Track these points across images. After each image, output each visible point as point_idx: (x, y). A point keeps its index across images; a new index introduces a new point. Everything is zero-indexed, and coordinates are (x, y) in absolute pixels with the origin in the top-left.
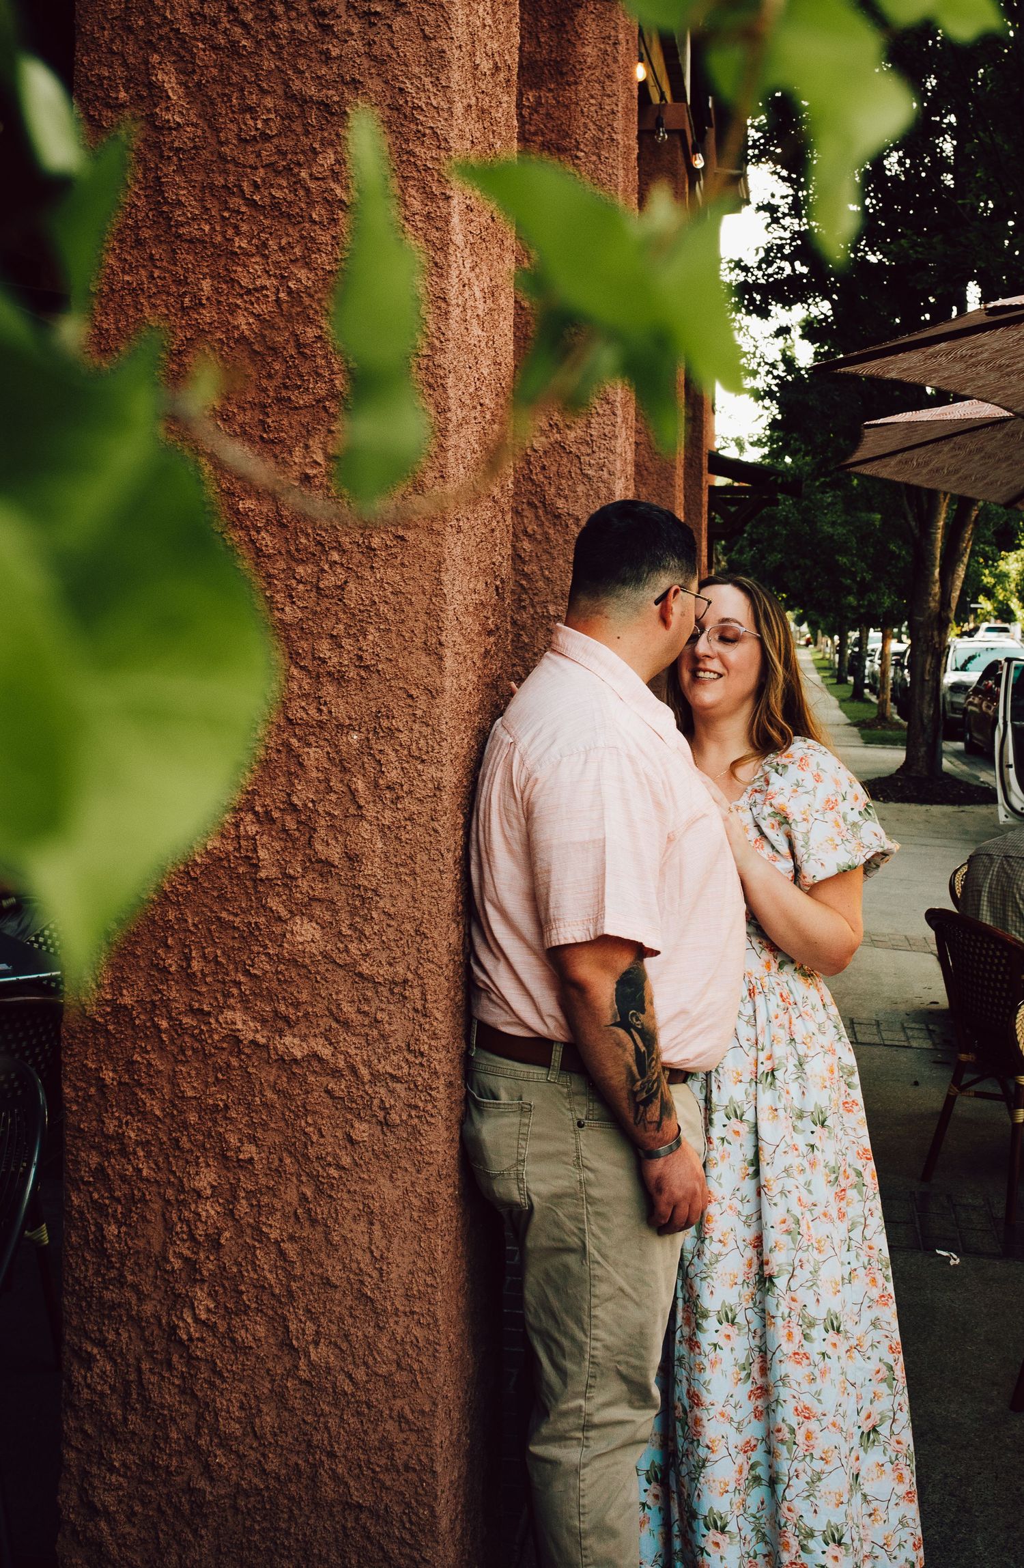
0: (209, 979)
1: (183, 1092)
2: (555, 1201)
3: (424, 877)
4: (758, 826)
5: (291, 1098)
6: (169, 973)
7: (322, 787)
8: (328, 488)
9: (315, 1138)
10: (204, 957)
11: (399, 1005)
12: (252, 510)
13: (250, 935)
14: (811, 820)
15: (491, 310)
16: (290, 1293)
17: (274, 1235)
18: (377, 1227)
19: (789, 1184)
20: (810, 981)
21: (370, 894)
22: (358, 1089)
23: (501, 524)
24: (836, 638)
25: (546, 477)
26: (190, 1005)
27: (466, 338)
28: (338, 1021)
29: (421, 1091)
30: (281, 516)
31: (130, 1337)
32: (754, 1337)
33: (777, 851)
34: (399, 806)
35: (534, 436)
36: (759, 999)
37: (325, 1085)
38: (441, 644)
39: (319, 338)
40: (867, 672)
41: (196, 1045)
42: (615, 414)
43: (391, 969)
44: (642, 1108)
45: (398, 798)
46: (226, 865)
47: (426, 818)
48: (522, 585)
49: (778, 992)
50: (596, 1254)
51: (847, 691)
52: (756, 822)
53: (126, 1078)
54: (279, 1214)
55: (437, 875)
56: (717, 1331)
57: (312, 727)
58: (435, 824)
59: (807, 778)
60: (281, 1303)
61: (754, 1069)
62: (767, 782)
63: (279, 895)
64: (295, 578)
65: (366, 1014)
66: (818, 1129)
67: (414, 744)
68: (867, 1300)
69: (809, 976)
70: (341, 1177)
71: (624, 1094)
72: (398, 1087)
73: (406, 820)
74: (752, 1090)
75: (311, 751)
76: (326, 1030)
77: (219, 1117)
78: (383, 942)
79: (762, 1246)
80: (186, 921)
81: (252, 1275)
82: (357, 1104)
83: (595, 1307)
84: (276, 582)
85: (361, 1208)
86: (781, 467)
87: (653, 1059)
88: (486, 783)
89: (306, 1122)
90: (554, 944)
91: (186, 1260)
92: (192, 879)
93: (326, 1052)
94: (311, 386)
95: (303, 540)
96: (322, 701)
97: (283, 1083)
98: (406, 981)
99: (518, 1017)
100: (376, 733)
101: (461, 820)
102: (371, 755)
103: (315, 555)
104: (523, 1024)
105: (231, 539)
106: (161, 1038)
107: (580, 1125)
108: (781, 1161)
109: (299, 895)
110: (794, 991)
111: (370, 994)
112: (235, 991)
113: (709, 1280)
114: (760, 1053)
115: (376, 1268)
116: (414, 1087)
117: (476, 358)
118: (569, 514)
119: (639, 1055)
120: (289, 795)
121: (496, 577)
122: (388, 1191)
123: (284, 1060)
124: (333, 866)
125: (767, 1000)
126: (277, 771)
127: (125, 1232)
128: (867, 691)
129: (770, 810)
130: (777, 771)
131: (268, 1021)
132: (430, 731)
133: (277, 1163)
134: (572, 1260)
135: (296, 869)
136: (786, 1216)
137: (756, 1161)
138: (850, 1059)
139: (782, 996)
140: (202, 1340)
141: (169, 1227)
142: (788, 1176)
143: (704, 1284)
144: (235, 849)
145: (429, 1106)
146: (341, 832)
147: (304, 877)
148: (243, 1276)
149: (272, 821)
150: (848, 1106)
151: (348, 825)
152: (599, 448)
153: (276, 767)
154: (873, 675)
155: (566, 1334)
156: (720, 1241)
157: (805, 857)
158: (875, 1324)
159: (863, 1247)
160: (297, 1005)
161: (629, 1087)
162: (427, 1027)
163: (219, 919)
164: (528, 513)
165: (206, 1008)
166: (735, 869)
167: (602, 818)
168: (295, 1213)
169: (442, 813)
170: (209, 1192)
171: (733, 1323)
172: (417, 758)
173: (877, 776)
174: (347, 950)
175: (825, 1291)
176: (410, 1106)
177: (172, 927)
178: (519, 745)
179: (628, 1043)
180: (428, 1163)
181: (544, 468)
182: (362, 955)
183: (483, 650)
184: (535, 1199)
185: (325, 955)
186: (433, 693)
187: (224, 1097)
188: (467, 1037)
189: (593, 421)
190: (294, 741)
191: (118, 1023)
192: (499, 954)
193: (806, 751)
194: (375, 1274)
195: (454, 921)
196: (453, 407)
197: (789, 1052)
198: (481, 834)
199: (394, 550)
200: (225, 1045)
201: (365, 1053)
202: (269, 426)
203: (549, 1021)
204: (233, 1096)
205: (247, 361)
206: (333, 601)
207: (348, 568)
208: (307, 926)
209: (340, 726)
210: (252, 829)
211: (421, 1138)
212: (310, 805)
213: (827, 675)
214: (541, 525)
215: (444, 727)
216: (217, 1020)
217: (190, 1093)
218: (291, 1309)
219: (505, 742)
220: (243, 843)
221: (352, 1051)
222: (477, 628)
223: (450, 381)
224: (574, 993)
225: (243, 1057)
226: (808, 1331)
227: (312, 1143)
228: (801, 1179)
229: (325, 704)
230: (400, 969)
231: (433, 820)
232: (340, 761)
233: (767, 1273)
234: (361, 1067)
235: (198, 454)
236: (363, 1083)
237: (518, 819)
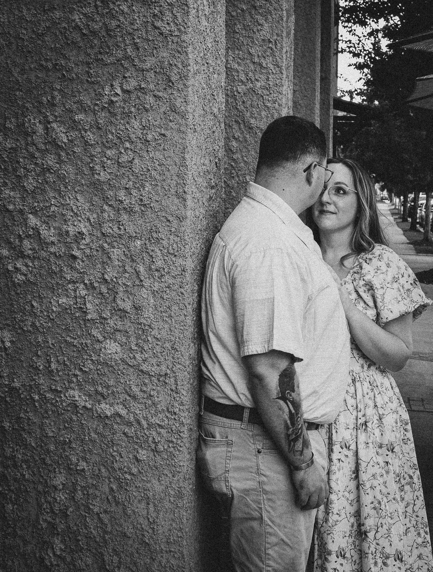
0: (60, 373)
1: (47, 434)
2: (246, 493)
3: (176, 318)
4: (357, 291)
5: (105, 437)
6: (39, 370)
7: (121, 270)
8: (124, 108)
9: (118, 459)
10: (58, 361)
11: (162, 387)
12: (82, 120)
13: (83, 349)
14: (385, 288)
15: (212, 12)
16: (105, 541)
17: (96, 510)
18: (151, 505)
19: (375, 483)
20: (384, 375)
21: (147, 327)
22: (141, 432)
23: (218, 129)
24: (402, 197)
25: (244, 107)
26: (50, 387)
27: (198, 27)
28: (130, 396)
29: (175, 433)
30: (98, 123)
31: (19, 563)
32: (354, 564)
33: (368, 305)
34: (163, 280)
35: (238, 85)
36: (358, 384)
37: (123, 430)
38: (185, 192)
39: (119, 26)
40: (418, 215)
41: (54, 408)
42: (282, 73)
43: (158, 368)
44: (292, 443)
45: (162, 276)
46: (69, 312)
47: (177, 286)
48: (232, 165)
49: (368, 380)
50: (268, 520)
51: (407, 226)
52: (356, 289)
53: (16, 427)
54: (98, 499)
55: (183, 317)
56: (336, 562)
57: (115, 237)
58: (182, 290)
59: (382, 265)
60: (100, 546)
61: (355, 422)
62: (361, 268)
63: (98, 328)
64: (106, 157)
65: (144, 392)
66: (390, 453)
67: (171, 247)
68: (415, 544)
69: (384, 372)
70: (132, 479)
71: (283, 436)
72: (162, 431)
73: (166, 287)
74: (354, 433)
75: (115, 250)
76: (123, 401)
77: (66, 447)
78: (154, 353)
79: (360, 516)
80: (48, 342)
81: (84, 530)
82: (140, 440)
83: (269, 549)
84: (95, 159)
85: (143, 495)
86: (373, 106)
87: (299, 417)
88: (210, 267)
89: (113, 450)
90: (246, 355)
91: (49, 523)
92: (51, 319)
93: (123, 412)
94: (114, 52)
95: (110, 136)
96: (121, 223)
97: (101, 428)
98: (166, 374)
99: (225, 394)
100: (150, 241)
101: (196, 288)
102: (148, 252)
103: (116, 144)
104: (228, 398)
105: (71, 136)
106: (34, 404)
107: (259, 452)
108: (371, 471)
109: (108, 328)
110: (376, 379)
111: (147, 381)
112: (74, 380)
113: (331, 535)
114: (359, 413)
115: (150, 528)
116: (171, 431)
117: (204, 38)
118: (257, 127)
119: (291, 415)
120: (103, 274)
121: (216, 157)
122: (157, 487)
123: (101, 417)
124: (127, 312)
125: (362, 385)
126: (96, 261)
127: (16, 509)
128: (418, 226)
129: (364, 282)
130: (366, 262)
131: (92, 396)
132: (179, 239)
133: (97, 472)
134: (255, 524)
135: (107, 314)
136: (373, 500)
137: (357, 471)
138: (406, 416)
139: (370, 383)
140: (58, 565)
141: (40, 506)
142: (375, 478)
143: (329, 537)
144: (74, 303)
145: (179, 441)
146: (131, 294)
147: (111, 318)
148: (80, 532)
149: (94, 288)
150: (405, 441)
151: (135, 290)
152: (274, 91)
153: (96, 259)
154: (421, 217)
155: (252, 563)
156: (337, 514)
157: (382, 308)
158: (420, 557)
159: (413, 516)
160: (108, 387)
161: (286, 432)
162: (178, 399)
163: (66, 341)
164: (235, 126)
165: (59, 389)
166: (344, 316)
167: (273, 286)
168: (108, 498)
169: (186, 284)
170: (61, 487)
171: (344, 557)
172: (172, 254)
173: (423, 270)
174: (134, 358)
175: (395, 539)
176: (168, 441)
177: (40, 345)
178: (228, 247)
179: (285, 408)
180: (179, 472)
181: (244, 102)
182: (143, 360)
183: (209, 196)
184: (235, 491)
185: (123, 360)
186: (181, 219)
187: (69, 437)
188: (199, 405)
189: (270, 77)
190: (105, 245)
191: (12, 397)
192: (215, 360)
193: (381, 251)
194: (150, 531)
195: (193, 342)
196: (192, 64)
197: (374, 412)
198: (207, 295)
199: (159, 142)
200: (69, 409)
201: (144, 413)
202: (91, 74)
203: (241, 396)
204: (73, 436)
205: (79, 39)
206: (126, 169)
207: (135, 151)
208: (113, 345)
209: (130, 237)
210: (83, 293)
211: (175, 458)
212: (115, 280)
213: (397, 217)
214: (242, 133)
215: (186, 237)
216: (65, 396)
217: (51, 434)
218: (105, 549)
219: (221, 245)
220: (78, 300)
221: (138, 412)
222: (205, 184)
223: (190, 49)
224: (256, 381)
225: (79, 415)
226: (386, 561)
227: (116, 461)
228: (381, 480)
229: (123, 225)
230: (163, 368)
231: (181, 287)
232: (130, 256)
233: (363, 530)
234: (142, 420)
235: (53, 90)
236: (143, 429)
237: (227, 287)
